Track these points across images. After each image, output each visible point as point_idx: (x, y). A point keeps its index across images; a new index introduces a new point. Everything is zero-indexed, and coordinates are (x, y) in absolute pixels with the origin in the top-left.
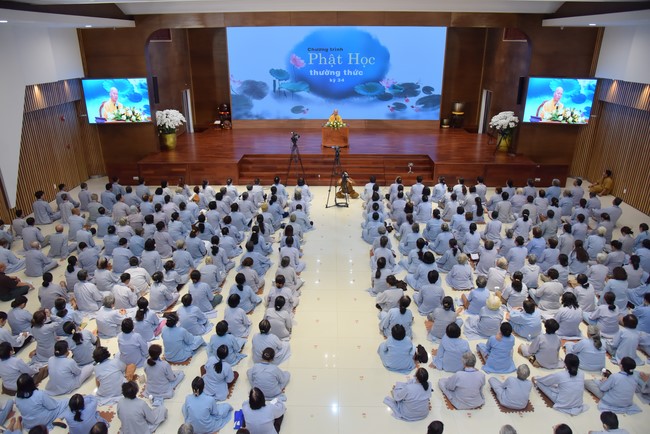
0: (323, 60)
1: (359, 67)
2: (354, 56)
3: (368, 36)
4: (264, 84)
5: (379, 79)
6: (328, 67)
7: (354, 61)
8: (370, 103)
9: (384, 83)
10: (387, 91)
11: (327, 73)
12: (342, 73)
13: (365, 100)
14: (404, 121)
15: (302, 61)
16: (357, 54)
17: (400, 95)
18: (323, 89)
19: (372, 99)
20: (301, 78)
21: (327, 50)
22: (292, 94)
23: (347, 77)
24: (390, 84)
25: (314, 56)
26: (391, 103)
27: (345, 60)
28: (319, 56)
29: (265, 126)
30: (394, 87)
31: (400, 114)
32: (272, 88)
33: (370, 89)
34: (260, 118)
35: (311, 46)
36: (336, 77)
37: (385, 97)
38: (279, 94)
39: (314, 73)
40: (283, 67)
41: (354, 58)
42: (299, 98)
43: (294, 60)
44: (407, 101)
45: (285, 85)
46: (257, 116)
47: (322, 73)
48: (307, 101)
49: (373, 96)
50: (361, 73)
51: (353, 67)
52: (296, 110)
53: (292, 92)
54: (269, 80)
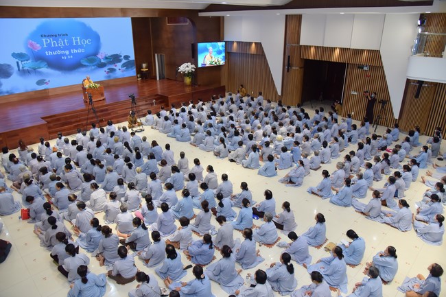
0: (54, 44)
1: (81, 47)
2: (76, 39)
3: (84, 25)
4: (9, 65)
5: (96, 54)
6: (59, 48)
7: (77, 43)
8: (92, 70)
9: (99, 56)
10: (102, 61)
11: (59, 52)
12: (70, 52)
13: (89, 69)
14: (116, 79)
15: (38, 45)
16: (78, 38)
17: (111, 63)
18: (59, 65)
19: (93, 67)
20: (40, 58)
21: (56, 36)
22: (34, 71)
23: (74, 54)
24: (104, 56)
25: (46, 41)
26: (106, 69)
27: (71, 42)
28: (50, 40)
29: (16, 99)
30: (106, 58)
31: (113, 75)
32: (16, 68)
33: (91, 61)
34: (11, 94)
35: (43, 34)
36: (67, 55)
37: (101, 65)
38: (24, 72)
39: (49, 53)
40: (23, 50)
41: (77, 40)
42: (40, 73)
43: (31, 45)
44: (116, 66)
45: (28, 64)
46: (7, 92)
47: (55, 53)
48: (48, 75)
49: (94, 66)
50: (83, 51)
51: (77, 47)
52: (40, 83)
53: (35, 69)
54: (13, 62)
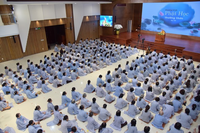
0: (170, 14)
1: (182, 17)
2: (181, 12)
3: (187, 5)
4: (151, 20)
5: (189, 21)
6: (171, 16)
7: (180, 14)
8: (184, 29)
9: (190, 23)
10: (191, 25)
11: (171, 18)
12: (176, 18)
13: (182, 28)
14: (196, 37)
15: (163, 14)
16: (182, 12)
17: (196, 27)
18: (169, 24)
19: (185, 28)
20: (162, 19)
21: (172, 10)
22: (158, 24)
23: (177, 20)
24: (193, 23)
25: (167, 12)
26: (192, 30)
27: (177, 14)
28: (169, 12)
29: (149, 33)
30: (194, 24)
31: (195, 34)
32: (153, 22)
33: (185, 24)
34: (148, 30)
35: (167, 9)
36: (174, 20)
37: (190, 28)
38: (155, 24)
39: (166, 18)
40: (157, 15)
41: (181, 13)
42: (160, 25)
43: (161, 13)
44: (199, 30)
45: (157, 21)
46: (147, 30)
47: (169, 18)
48: (163, 26)
49: (185, 27)
50: (182, 19)
51: (179, 17)
52: (159, 29)
53: (159, 23)
54: (152, 19)
